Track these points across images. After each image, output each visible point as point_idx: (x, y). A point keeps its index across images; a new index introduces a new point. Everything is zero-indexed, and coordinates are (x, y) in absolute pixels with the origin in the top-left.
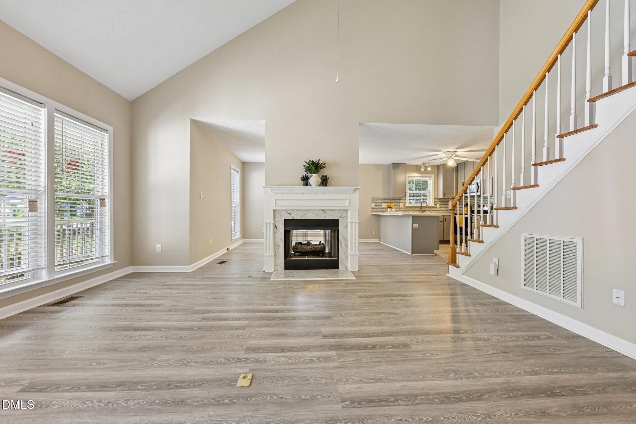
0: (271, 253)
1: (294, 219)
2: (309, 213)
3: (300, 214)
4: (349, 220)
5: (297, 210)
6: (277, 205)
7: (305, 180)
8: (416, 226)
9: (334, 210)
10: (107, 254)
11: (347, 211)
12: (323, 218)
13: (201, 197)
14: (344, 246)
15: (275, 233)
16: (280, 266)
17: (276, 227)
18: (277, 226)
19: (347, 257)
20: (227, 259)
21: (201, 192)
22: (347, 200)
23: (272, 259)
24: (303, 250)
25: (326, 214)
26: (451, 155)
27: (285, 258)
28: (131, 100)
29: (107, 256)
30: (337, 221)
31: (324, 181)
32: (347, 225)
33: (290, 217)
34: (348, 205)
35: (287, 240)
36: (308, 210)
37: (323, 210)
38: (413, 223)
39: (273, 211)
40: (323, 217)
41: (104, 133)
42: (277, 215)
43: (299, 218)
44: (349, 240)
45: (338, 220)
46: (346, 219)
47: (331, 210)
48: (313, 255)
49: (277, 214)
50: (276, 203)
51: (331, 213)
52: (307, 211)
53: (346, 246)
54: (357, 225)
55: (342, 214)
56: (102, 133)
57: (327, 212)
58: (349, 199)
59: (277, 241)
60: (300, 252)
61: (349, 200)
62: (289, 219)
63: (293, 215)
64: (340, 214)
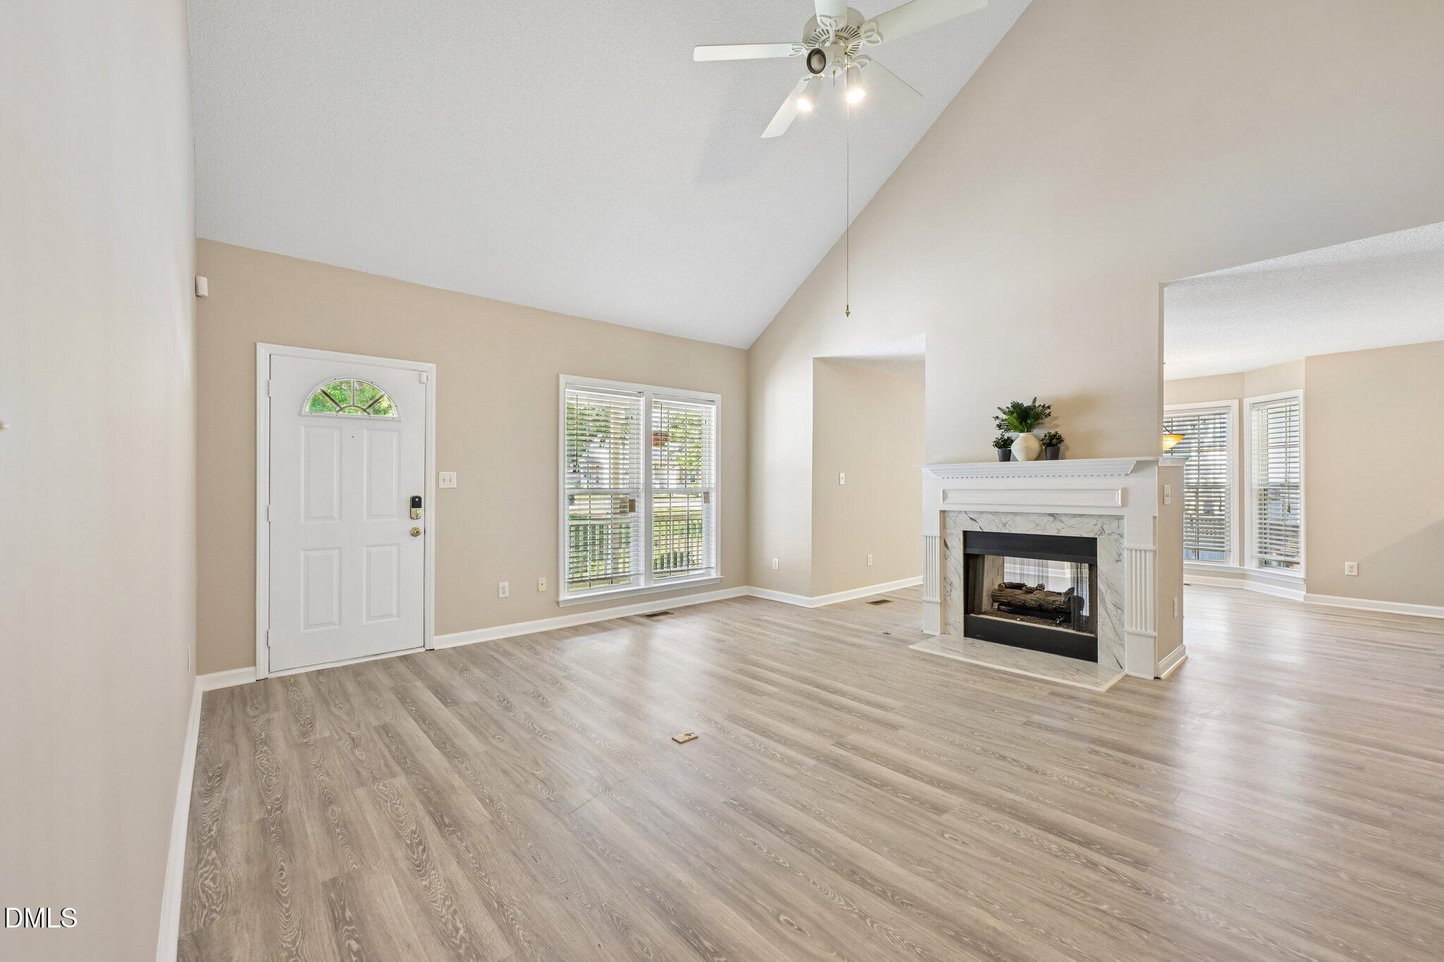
3: (997, 521)
4: (1126, 543)
6: (947, 501)
7: (1004, 447)
9: (1082, 515)
10: (713, 565)
13: (842, 482)
14: (1111, 607)
15: (944, 558)
16: (955, 627)
20: (891, 597)
21: (842, 475)
22: (1118, 490)
23: (937, 609)
25: (1059, 525)
27: (967, 612)
28: (747, 348)
29: (713, 568)
31: (1052, 448)
32: (1120, 555)
34: (1120, 503)
35: (971, 574)
36: (1015, 514)
37: (1052, 515)
40: (1052, 531)
41: (709, 406)
42: (950, 522)
43: (995, 530)
44: (1126, 594)
45: (1094, 540)
46: (1116, 540)
47: (1074, 516)
48: (1042, 617)
53: (1118, 607)
54: (1150, 556)
55: (1105, 527)
56: (707, 406)
57: (1063, 519)
60: (1009, 604)
61: (1122, 493)
64: (1099, 526)
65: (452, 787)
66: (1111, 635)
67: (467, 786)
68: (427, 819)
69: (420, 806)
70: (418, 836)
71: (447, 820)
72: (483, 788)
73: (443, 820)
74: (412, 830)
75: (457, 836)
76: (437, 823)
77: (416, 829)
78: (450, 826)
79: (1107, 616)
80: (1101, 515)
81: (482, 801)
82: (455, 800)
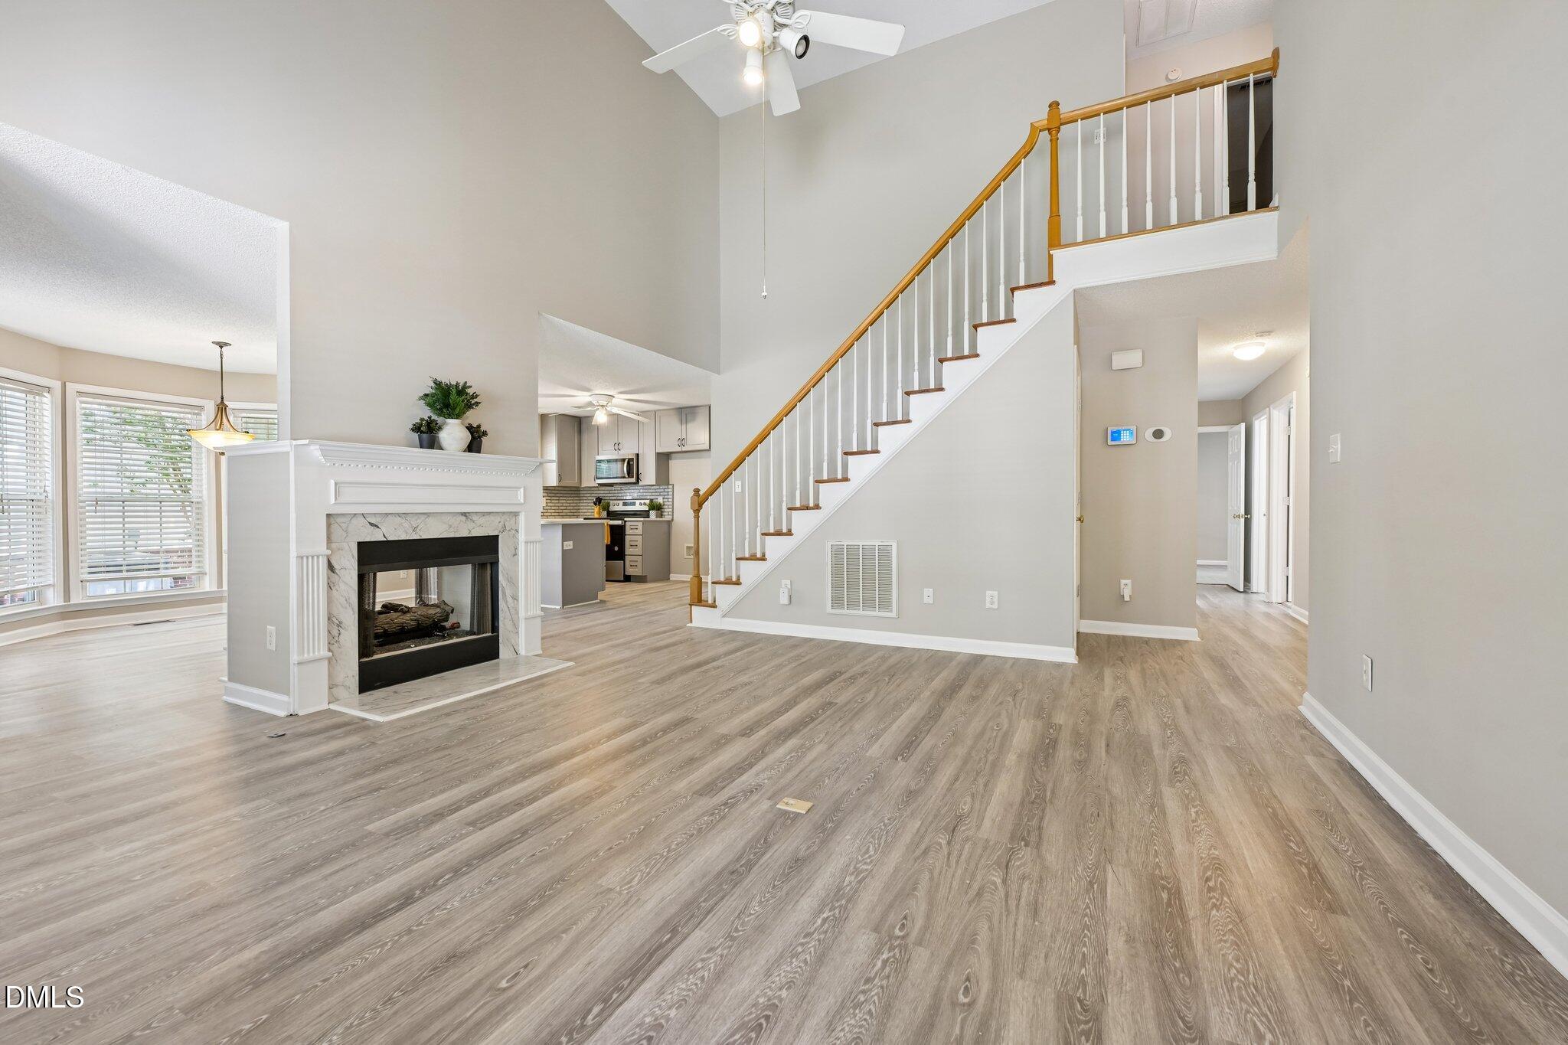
0: (319, 649)
1: (388, 542)
2: (430, 520)
5: (399, 515)
8: (569, 545)
11: (516, 514)
12: (464, 534)
17: (331, 567)
18: (334, 563)
19: (516, 626)
22: (520, 488)
24: (394, 628)
25: (470, 525)
26: (605, 403)
30: (494, 540)
33: (377, 536)
34: (522, 501)
37: (464, 514)
38: (563, 541)
39: (325, 516)
42: (337, 532)
47: (484, 514)
49: (334, 527)
50: (337, 494)
51: (482, 520)
52: (423, 517)
55: (507, 524)
57: (475, 518)
58: (524, 487)
59: (335, 612)
62: (372, 540)
63: (384, 529)
64: (502, 523)
65: (1130, 940)
66: (510, 626)
67: (1106, 925)
68: (1191, 914)
69: (1197, 938)
70: (1211, 898)
71: (1165, 896)
72: (1088, 907)
73: (1169, 900)
74: (1218, 911)
75: (1161, 871)
76: (1180, 900)
77: (1212, 909)
78: (1164, 887)
79: (507, 609)
80: (504, 513)
81: (1103, 891)
82: (1138, 915)
